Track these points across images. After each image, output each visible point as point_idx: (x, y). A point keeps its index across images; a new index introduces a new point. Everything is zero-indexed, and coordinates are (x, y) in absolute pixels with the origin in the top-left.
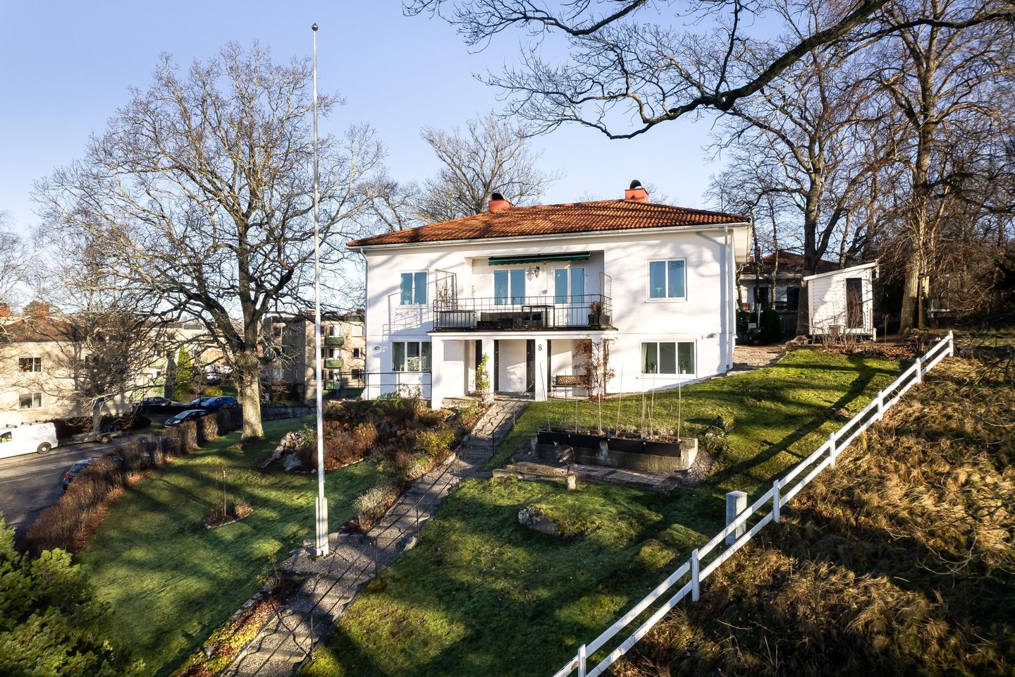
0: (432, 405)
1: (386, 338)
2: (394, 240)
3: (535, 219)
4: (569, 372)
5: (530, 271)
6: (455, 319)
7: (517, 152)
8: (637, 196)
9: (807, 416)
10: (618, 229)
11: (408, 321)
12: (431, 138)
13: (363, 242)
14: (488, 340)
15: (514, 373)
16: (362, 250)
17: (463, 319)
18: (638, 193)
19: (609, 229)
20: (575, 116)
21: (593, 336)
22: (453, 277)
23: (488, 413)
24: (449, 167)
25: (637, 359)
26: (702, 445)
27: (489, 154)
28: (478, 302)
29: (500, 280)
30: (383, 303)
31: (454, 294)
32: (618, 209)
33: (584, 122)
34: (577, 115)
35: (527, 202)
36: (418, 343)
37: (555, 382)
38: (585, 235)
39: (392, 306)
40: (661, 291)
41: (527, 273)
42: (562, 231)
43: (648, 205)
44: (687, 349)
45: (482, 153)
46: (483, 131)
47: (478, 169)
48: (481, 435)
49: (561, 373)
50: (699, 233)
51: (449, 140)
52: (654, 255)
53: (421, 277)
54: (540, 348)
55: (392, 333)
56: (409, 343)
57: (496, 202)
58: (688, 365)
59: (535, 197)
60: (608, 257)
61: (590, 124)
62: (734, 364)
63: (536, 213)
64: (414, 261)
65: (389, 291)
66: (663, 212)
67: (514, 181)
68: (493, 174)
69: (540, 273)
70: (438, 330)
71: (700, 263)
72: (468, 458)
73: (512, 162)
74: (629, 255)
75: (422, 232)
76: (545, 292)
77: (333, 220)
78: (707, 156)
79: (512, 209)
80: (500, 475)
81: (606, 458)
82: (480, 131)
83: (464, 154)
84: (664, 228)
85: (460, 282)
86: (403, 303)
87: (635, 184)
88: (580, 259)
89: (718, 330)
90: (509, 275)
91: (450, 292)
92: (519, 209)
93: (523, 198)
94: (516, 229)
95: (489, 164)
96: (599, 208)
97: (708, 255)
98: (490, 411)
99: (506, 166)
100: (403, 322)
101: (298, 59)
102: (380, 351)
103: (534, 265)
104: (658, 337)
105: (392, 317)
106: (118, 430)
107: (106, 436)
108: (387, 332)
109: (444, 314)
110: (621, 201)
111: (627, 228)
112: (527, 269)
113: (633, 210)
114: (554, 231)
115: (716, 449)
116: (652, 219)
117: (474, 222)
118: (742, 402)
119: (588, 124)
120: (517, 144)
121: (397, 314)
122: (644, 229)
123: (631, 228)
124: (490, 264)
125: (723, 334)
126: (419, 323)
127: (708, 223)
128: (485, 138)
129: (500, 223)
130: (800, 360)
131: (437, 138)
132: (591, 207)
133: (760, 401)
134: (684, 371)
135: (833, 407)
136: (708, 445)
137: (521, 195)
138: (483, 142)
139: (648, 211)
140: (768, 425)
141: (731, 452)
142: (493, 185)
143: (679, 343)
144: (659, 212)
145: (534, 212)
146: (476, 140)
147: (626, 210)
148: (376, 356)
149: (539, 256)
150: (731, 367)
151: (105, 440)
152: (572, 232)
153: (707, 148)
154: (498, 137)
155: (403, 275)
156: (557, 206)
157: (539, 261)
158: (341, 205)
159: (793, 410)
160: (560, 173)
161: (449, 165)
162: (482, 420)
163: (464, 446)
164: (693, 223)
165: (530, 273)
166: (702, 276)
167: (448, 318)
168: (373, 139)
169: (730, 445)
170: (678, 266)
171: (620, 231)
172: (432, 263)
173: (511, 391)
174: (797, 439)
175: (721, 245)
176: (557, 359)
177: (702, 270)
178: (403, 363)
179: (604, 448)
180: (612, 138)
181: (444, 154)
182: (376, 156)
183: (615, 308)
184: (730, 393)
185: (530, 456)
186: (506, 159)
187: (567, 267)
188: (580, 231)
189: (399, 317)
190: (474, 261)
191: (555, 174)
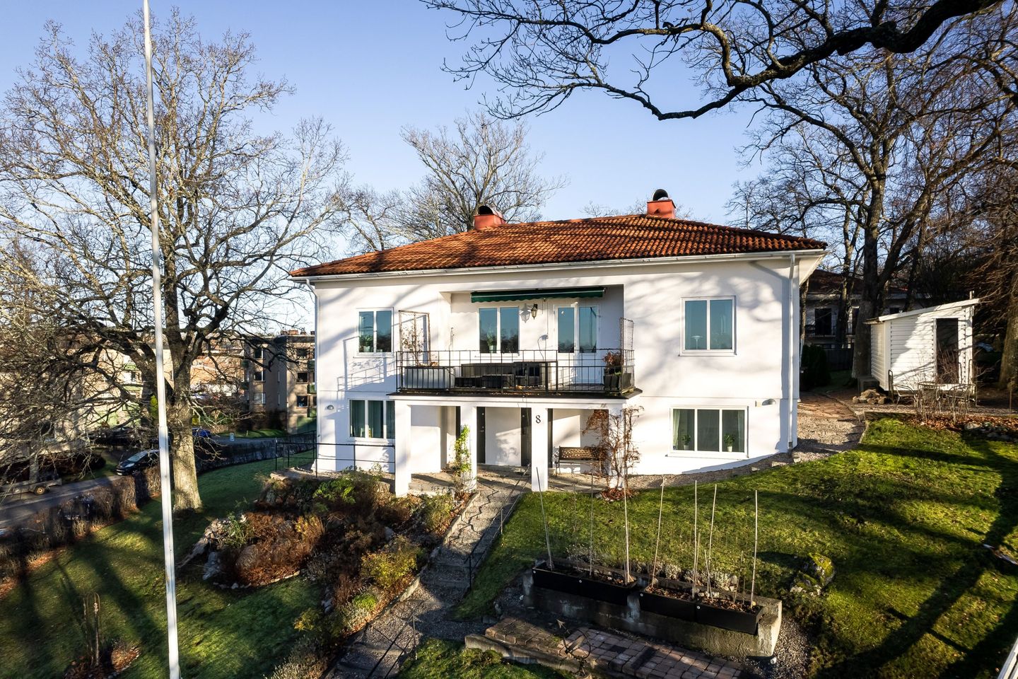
0: (396, 491)
1: (341, 395)
2: (350, 268)
3: (532, 240)
4: (575, 442)
5: (525, 310)
6: (426, 377)
7: (513, 156)
8: (662, 210)
9: (948, 558)
10: (643, 257)
11: (369, 373)
12: (414, 140)
13: (311, 271)
14: (468, 407)
15: (505, 442)
16: (308, 281)
17: (436, 378)
18: (665, 207)
19: (631, 257)
20: (596, 78)
21: (610, 405)
22: (425, 317)
23: (468, 508)
24: (435, 174)
25: (667, 430)
26: (789, 609)
27: (481, 159)
28: (455, 356)
29: (486, 320)
30: (338, 351)
31: (427, 341)
32: (640, 228)
33: (613, 90)
34: (601, 78)
35: (524, 216)
36: (382, 402)
37: (558, 456)
38: (599, 264)
39: (348, 354)
40: (700, 339)
41: (521, 312)
42: (568, 259)
43: (679, 222)
44: (734, 420)
45: (473, 157)
46: (474, 131)
47: (468, 176)
48: (457, 546)
49: (565, 444)
50: (753, 263)
51: (436, 142)
52: (692, 292)
53: (385, 316)
54: (538, 419)
55: (349, 387)
56: (370, 402)
57: (484, 217)
58: (735, 440)
59: (534, 208)
60: (628, 294)
61: (624, 94)
62: (799, 439)
63: (534, 232)
64: (376, 296)
65: (345, 334)
66: (702, 232)
67: (509, 189)
68: (486, 183)
69: (539, 312)
70: (403, 392)
71: (756, 304)
72: (436, 587)
73: (507, 167)
74: (658, 291)
75: (389, 258)
76: (545, 337)
77: (279, 240)
78: (742, 160)
79: (504, 226)
80: (475, 646)
81: (637, 621)
82: (470, 132)
83: (453, 159)
84: (708, 256)
85: (434, 323)
86: (361, 350)
87: (660, 194)
88: (591, 296)
89: (777, 394)
90: (499, 314)
91: (420, 339)
92: (513, 226)
93: (521, 209)
94: (506, 254)
95: (481, 170)
96: (614, 226)
97: (766, 292)
98: (471, 505)
99: (501, 172)
100: (362, 375)
101: (233, 35)
102: (335, 411)
103: (531, 303)
104: (696, 402)
105: (349, 368)
106: (56, 478)
107: (42, 486)
108: (342, 387)
109: (410, 370)
110: (642, 216)
111: (655, 256)
112: (522, 307)
113: (660, 229)
114: (557, 259)
115: (811, 619)
116: (687, 242)
117: (455, 243)
118: (834, 525)
119: (618, 91)
120: (513, 146)
121: (355, 364)
122: (679, 258)
123: (661, 256)
124: (473, 301)
125: (785, 400)
126: (382, 376)
127: (767, 249)
128: (476, 139)
129: (486, 246)
130: (894, 440)
131: (421, 140)
132: (604, 224)
133: (861, 521)
134: (730, 448)
135: (985, 542)
136: (798, 610)
137: (518, 205)
138: (474, 145)
139: (681, 231)
140: (888, 574)
141: (839, 629)
142: (486, 194)
143: (723, 411)
144: (696, 232)
145: (533, 230)
146: (466, 142)
147: (650, 228)
148: (330, 417)
149: (537, 291)
150: (795, 444)
151: (40, 491)
152: (580, 260)
153: (742, 149)
154: (491, 138)
155: (362, 314)
156: (561, 222)
157: (537, 297)
158: (290, 222)
159: (919, 543)
160: (562, 180)
161: (435, 170)
162: (459, 521)
163: (431, 566)
164: (746, 249)
165: (525, 313)
166: (759, 320)
167: (415, 375)
168: (329, 138)
169: (835, 615)
170: (724, 308)
171: (646, 259)
172: (400, 298)
173: (501, 464)
174: (946, 609)
175: (783, 278)
176: (561, 426)
177: (758, 312)
178: (364, 428)
179: (634, 606)
180: (662, 117)
181: (429, 159)
182: (335, 158)
183: (639, 361)
184: (809, 501)
185: (522, 602)
186: (500, 164)
187: (574, 305)
188: (591, 260)
189: (357, 367)
190: (453, 297)
191: (556, 182)
